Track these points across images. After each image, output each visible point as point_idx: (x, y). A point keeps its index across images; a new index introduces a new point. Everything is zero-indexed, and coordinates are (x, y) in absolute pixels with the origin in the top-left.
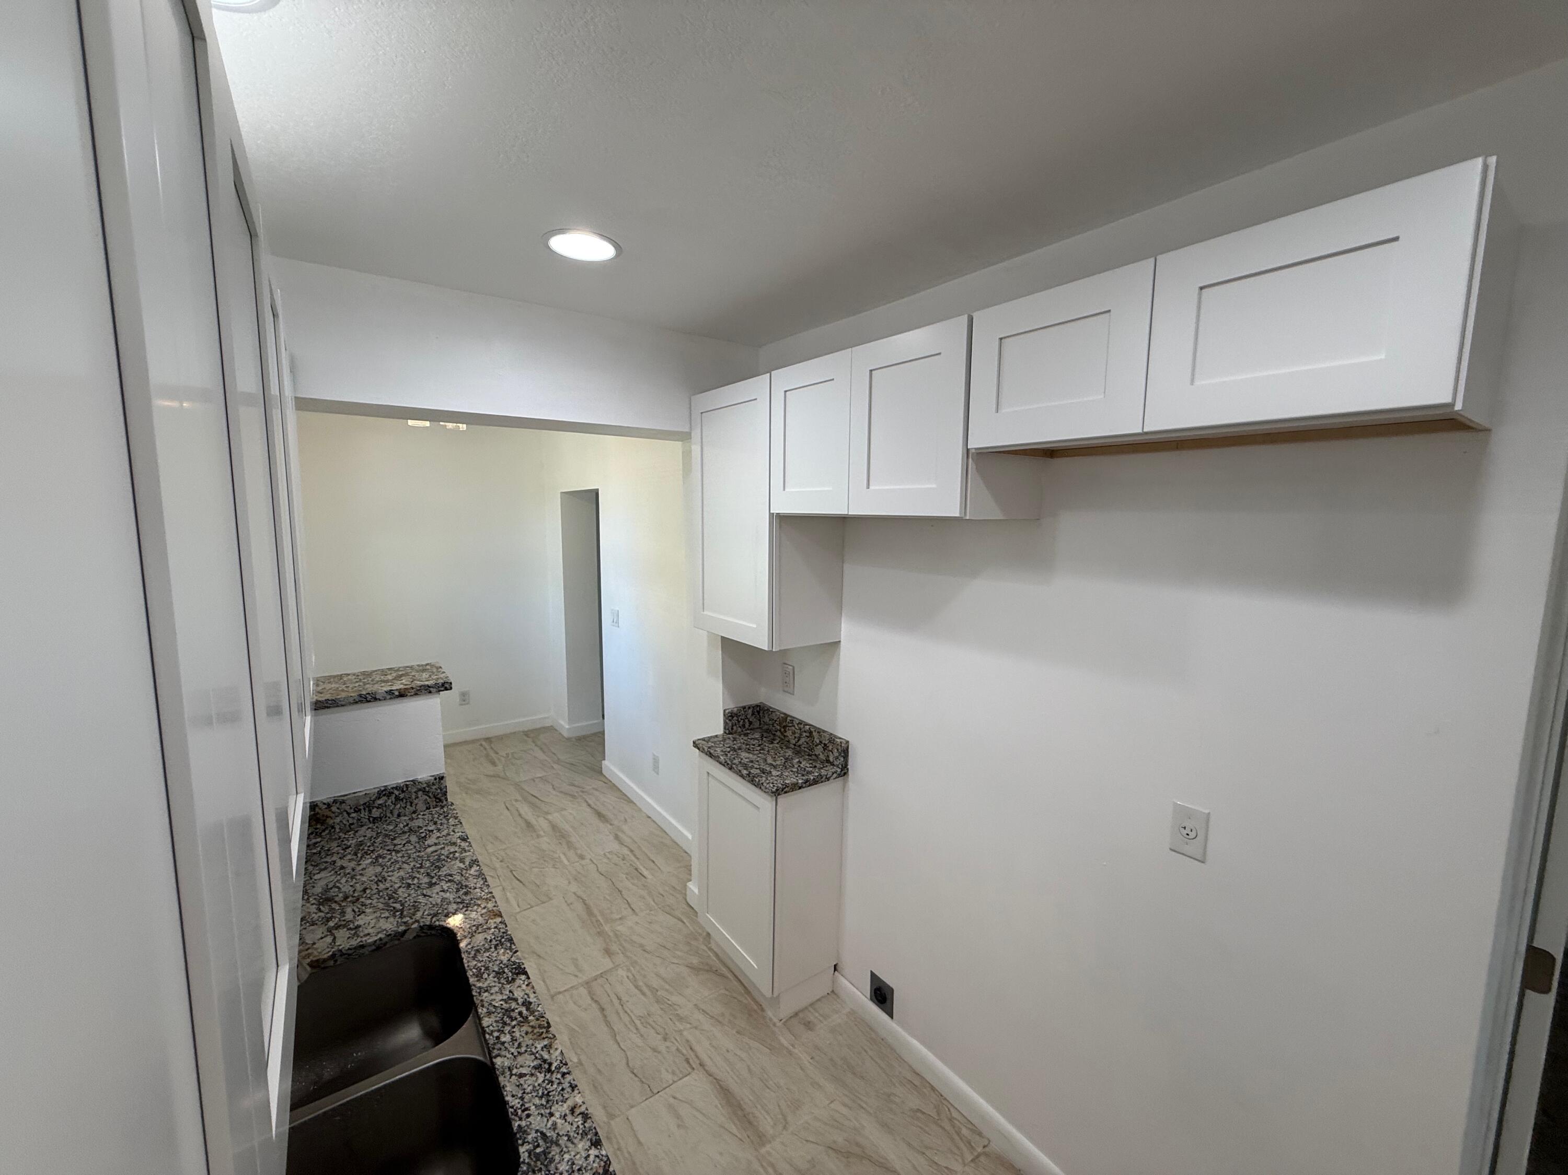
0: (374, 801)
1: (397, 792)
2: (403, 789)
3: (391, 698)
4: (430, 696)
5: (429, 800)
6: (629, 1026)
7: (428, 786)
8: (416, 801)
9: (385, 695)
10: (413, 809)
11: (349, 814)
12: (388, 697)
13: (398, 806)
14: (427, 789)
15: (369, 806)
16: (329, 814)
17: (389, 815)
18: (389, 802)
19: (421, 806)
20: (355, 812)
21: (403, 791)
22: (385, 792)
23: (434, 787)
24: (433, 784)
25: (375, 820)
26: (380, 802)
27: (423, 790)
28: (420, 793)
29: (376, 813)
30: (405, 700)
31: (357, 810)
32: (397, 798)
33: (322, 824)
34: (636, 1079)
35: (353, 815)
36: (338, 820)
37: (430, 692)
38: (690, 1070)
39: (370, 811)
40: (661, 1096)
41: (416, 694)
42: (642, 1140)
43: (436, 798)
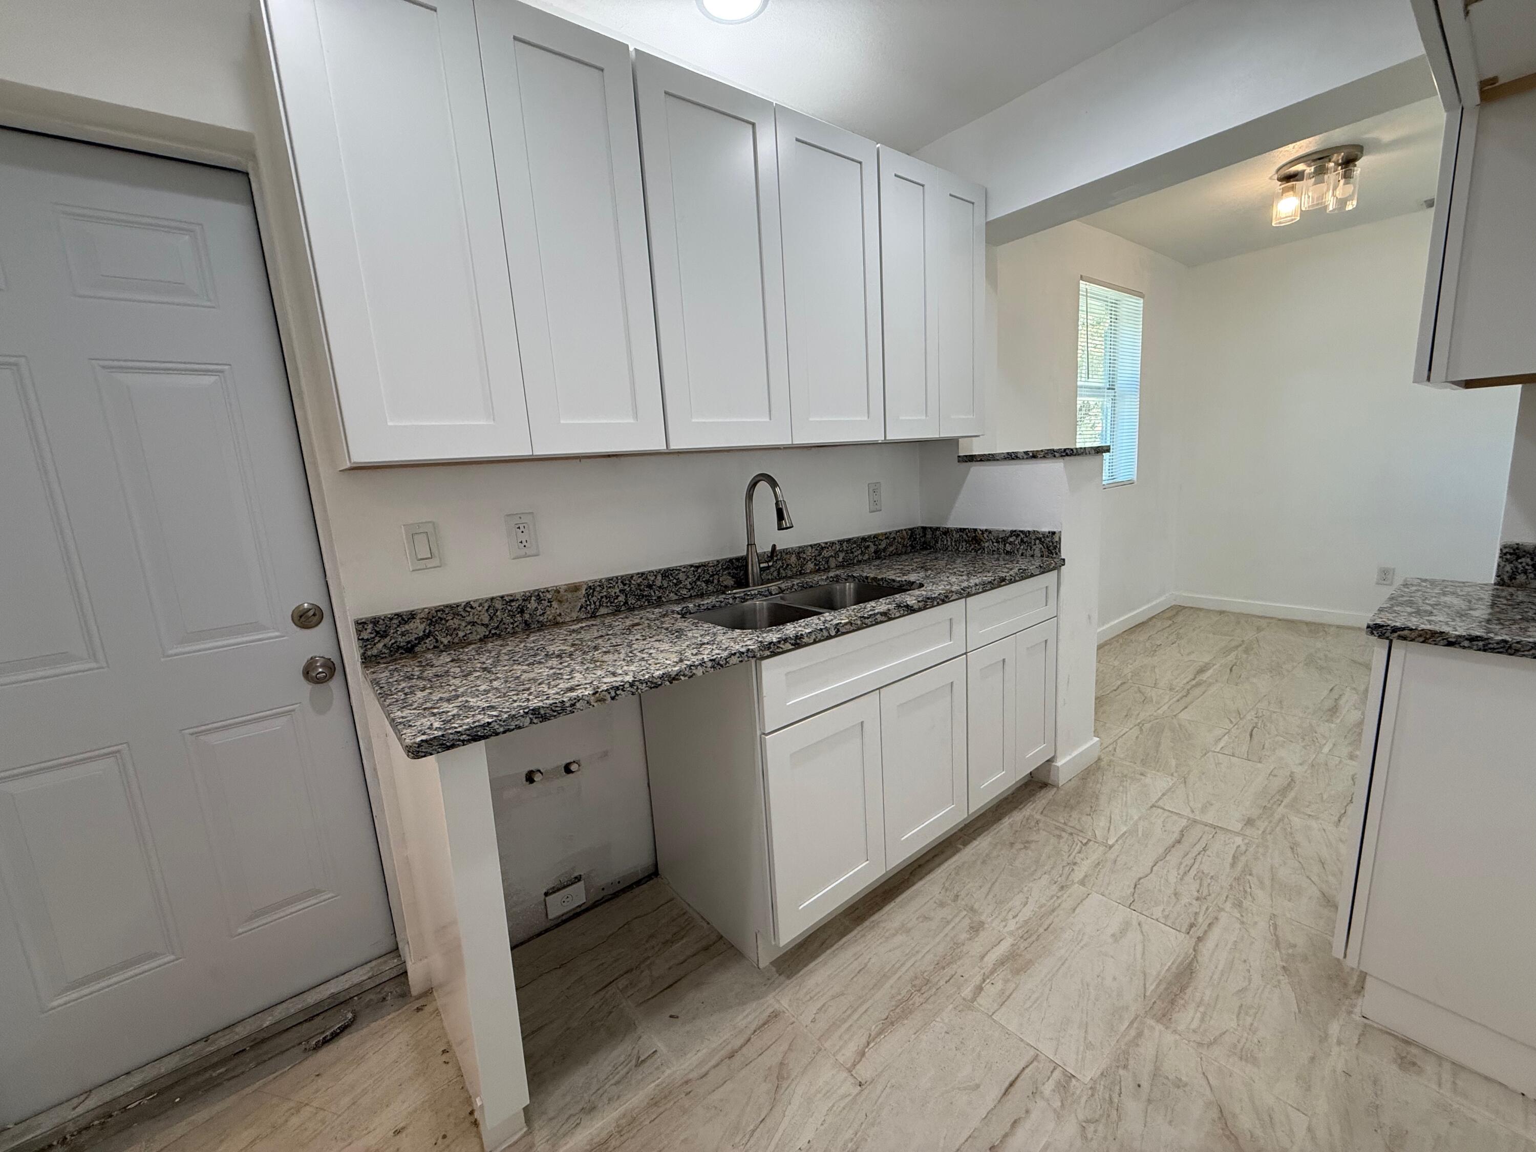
0: (1008, 538)
1: (1022, 536)
2: (1027, 534)
3: (1027, 458)
4: (1054, 460)
5: (1043, 550)
6: (1182, 866)
7: (1044, 537)
8: (1034, 547)
9: (1024, 455)
10: (1031, 553)
11: (993, 543)
12: (1025, 457)
13: (1022, 547)
14: (1043, 539)
15: (1004, 540)
16: (982, 538)
17: (1016, 552)
18: (1016, 542)
19: (1037, 553)
20: (996, 542)
21: (1026, 537)
22: (1013, 533)
23: (1048, 539)
24: (1047, 537)
25: (1008, 553)
26: (1011, 539)
27: (1040, 539)
28: (1038, 541)
29: (1008, 548)
30: (1033, 461)
31: (998, 542)
32: (1022, 540)
33: (979, 544)
34: (1132, 890)
35: (995, 544)
36: (987, 545)
37: (1055, 456)
38: (1184, 930)
39: (1005, 545)
40: (1132, 914)
41: (1044, 457)
42: (1077, 911)
43: (1049, 550)
